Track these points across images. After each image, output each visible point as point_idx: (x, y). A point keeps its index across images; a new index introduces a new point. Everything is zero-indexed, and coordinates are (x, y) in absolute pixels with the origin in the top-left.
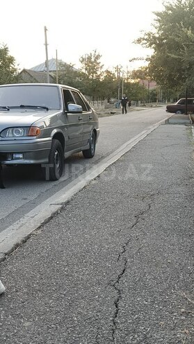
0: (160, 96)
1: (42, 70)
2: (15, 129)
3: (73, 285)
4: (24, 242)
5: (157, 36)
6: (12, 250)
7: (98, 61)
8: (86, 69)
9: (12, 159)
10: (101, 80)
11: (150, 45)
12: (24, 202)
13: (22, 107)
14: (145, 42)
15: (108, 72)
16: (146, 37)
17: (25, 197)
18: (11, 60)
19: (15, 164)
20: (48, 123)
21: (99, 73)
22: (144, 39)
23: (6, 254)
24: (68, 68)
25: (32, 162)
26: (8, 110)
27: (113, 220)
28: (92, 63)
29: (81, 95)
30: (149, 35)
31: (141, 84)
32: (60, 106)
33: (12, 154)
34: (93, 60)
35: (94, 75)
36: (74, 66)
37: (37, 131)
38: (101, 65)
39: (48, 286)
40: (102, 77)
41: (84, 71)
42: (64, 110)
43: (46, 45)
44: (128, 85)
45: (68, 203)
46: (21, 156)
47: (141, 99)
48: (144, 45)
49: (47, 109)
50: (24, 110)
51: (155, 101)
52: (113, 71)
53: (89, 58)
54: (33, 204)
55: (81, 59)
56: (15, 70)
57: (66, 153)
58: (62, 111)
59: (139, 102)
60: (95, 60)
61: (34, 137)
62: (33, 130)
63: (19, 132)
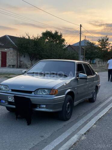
9: (40, 108)
18: (63, 40)
21: (107, 48)
24: (92, 45)
25: (51, 111)
32: (74, 74)
33: (40, 105)
34: (105, 41)
35: (105, 49)
36: (95, 44)
37: (56, 91)
38: (109, 43)
40: (109, 50)
41: (100, 46)
42: (76, 77)
43: (81, 33)
46: (45, 106)
49: (66, 76)
53: (103, 40)
55: (99, 40)
56: (65, 45)
57: (75, 103)
60: (106, 41)
61: (54, 96)
62: (53, 91)
63: (45, 92)
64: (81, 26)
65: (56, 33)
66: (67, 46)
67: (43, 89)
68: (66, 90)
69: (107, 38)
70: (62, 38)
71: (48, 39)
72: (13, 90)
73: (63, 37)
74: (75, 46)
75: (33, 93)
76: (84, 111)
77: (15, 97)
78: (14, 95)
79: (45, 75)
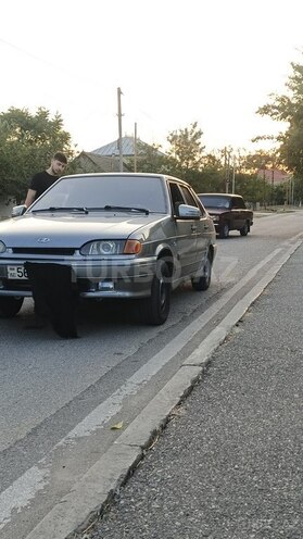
0: (290, 196)
1: (110, 153)
2: (103, 242)
3: (278, 509)
4: (164, 427)
5: (294, 101)
6: (150, 442)
7: (197, 142)
8: (178, 153)
9: (97, 290)
10: (200, 170)
11: (284, 117)
12: (118, 359)
13: (108, 208)
14: (275, 111)
15: (210, 156)
16: (277, 104)
17: (119, 350)
18: (65, 137)
19: (99, 298)
20: (147, 235)
21: (197, 159)
22: (274, 107)
23: (143, 448)
24: (150, 151)
25: (127, 294)
27: (296, 396)
28: (187, 144)
29: (192, 191)
30: (283, 100)
31: (261, 176)
33: (97, 281)
34: (189, 139)
35: (190, 162)
36: (160, 149)
37: (137, 247)
38: (200, 146)
39: (236, 508)
40: (201, 166)
41: (173, 155)
42: (172, 215)
43: (120, 115)
44: (241, 178)
45: (209, 364)
46: (111, 285)
47: (260, 200)
48: (274, 116)
49: (147, 213)
50: (112, 213)
51: (281, 202)
52: (218, 156)
53: (183, 137)
54: (135, 363)
55: (171, 138)
56: (71, 153)
58: (169, 216)
59: (258, 204)
60: (193, 140)
61: (134, 256)
62: (130, 245)
63: (109, 248)
64: (120, 93)
65: (43, 115)
66: (77, 155)
67: (101, 241)
68: (156, 244)
69: (197, 130)
70: (61, 130)
71: (16, 134)
72: (16, 250)
73: (64, 129)
74: (99, 156)
75: (78, 252)
76: (191, 307)
77: (27, 266)
78: (23, 262)
79: (87, 213)
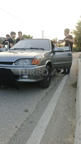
2: (24, 60)
9: (22, 79)
13: (31, 48)
20: (43, 57)
25: (34, 81)
26: (25, 50)
30: (74, 30)
32: (50, 48)
33: (22, 75)
37: (37, 61)
46: (27, 77)
49: (44, 50)
50: (32, 50)
58: (51, 51)
61: (36, 65)
62: (35, 61)
63: (26, 62)
64: (43, 31)
68: (46, 60)
75: (14, 63)
